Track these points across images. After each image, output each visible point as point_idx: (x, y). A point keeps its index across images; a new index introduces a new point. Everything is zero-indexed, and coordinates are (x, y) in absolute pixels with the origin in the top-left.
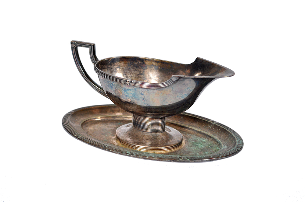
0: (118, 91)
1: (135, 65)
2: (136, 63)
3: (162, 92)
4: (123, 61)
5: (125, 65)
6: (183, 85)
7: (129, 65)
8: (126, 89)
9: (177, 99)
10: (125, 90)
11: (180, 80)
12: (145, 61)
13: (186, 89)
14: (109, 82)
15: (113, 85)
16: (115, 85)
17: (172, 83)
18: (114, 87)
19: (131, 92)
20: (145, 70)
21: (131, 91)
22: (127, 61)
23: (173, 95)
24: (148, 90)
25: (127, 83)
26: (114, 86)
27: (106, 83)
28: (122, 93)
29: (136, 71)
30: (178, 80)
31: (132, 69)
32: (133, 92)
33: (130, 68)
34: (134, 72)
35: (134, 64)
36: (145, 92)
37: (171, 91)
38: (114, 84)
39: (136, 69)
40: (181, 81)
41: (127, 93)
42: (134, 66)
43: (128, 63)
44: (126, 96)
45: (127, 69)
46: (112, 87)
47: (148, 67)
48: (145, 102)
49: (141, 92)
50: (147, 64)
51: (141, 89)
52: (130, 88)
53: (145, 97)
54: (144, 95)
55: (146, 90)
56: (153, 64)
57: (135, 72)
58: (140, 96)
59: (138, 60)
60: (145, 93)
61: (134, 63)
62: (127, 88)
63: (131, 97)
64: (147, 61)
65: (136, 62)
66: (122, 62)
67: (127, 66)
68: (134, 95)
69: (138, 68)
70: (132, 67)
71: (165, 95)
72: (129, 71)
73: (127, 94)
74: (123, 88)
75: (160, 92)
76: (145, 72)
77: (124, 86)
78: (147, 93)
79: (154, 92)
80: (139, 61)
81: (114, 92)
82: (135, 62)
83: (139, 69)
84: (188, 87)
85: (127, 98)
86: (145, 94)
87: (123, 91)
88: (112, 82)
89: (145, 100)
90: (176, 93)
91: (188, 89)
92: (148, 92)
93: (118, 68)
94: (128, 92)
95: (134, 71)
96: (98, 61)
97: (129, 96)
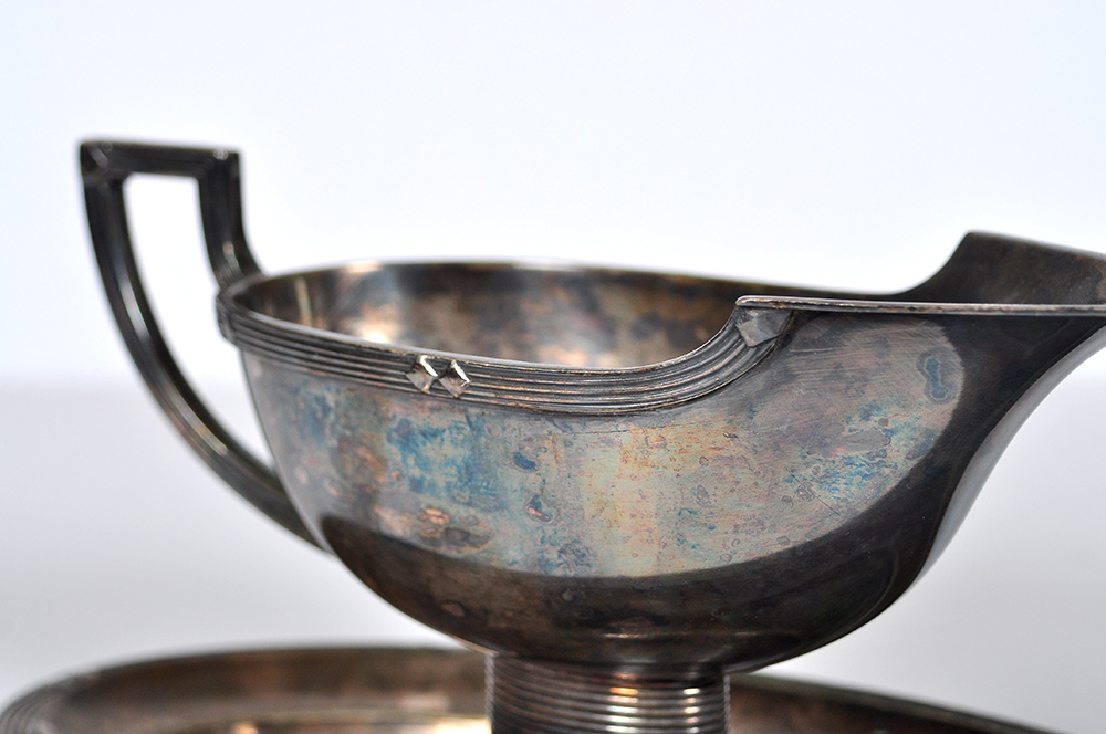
0: (362, 452)
3: (669, 434)
6: (825, 379)
8: (414, 426)
9: (786, 500)
10: (407, 439)
11: (801, 335)
13: (856, 418)
14: (303, 392)
15: (326, 410)
16: (337, 404)
17: (744, 359)
18: (332, 426)
19: (449, 450)
21: (447, 443)
23: (754, 461)
24: (566, 428)
25: (416, 378)
26: (332, 417)
27: (282, 400)
28: (384, 464)
30: (785, 339)
32: (461, 453)
36: (547, 444)
37: (742, 434)
38: (331, 399)
40: (814, 343)
41: (424, 464)
44: (417, 485)
46: (318, 427)
48: (549, 530)
49: (514, 448)
52: (439, 421)
53: (548, 487)
54: (542, 470)
55: (551, 427)
58: (513, 478)
60: (543, 456)
62: (420, 418)
63: (448, 487)
68: (468, 472)
71: (697, 466)
73: (416, 472)
74: (394, 425)
75: (653, 435)
77: (396, 409)
78: (562, 450)
79: (609, 442)
81: (333, 460)
84: (870, 396)
85: (418, 504)
86: (546, 458)
87: (393, 452)
88: (316, 389)
89: (545, 509)
90: (776, 447)
91: (866, 416)
92: (567, 444)
94: (429, 450)
97: (433, 486)
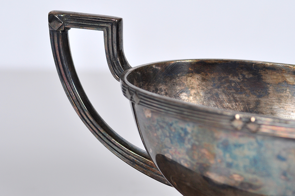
0: (204, 151)
1: (233, 85)
2: (236, 79)
4: (198, 72)
5: (204, 83)
7: (214, 85)
8: (230, 142)
10: (226, 147)
12: (262, 72)
14: (174, 125)
15: (186, 133)
16: (193, 131)
18: (189, 140)
19: (246, 152)
20: (263, 100)
21: (246, 149)
22: (211, 73)
26: (189, 136)
27: (162, 127)
28: (214, 156)
29: (236, 101)
31: (223, 97)
32: (252, 154)
33: (217, 94)
34: (229, 105)
35: (231, 82)
38: (189, 129)
39: (236, 96)
41: (234, 157)
42: (229, 88)
43: (213, 79)
44: (229, 165)
45: (209, 95)
46: (182, 140)
47: (271, 89)
48: (289, 185)
49: (277, 153)
50: (268, 81)
51: (278, 143)
52: (242, 140)
53: (291, 168)
54: (289, 161)
56: (288, 80)
57: (234, 104)
58: (276, 164)
59: (242, 68)
60: (290, 156)
61: (231, 78)
62: (233, 139)
63: (245, 167)
64: (269, 72)
65: (237, 75)
66: (197, 76)
67: (210, 87)
68: (255, 161)
69: (241, 93)
70: (223, 91)
72: (215, 100)
73: (229, 160)
74: (221, 141)
76: (263, 105)
77: (222, 135)
80: (244, 73)
81: (187, 153)
82: (233, 76)
83: (244, 96)
87: (219, 152)
93: (184, 94)
94: (237, 152)
95: (230, 101)
96: (131, 70)
97: (237, 166)
